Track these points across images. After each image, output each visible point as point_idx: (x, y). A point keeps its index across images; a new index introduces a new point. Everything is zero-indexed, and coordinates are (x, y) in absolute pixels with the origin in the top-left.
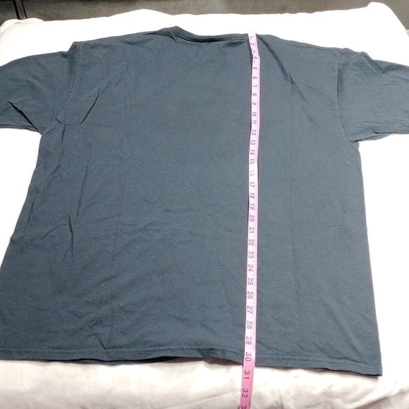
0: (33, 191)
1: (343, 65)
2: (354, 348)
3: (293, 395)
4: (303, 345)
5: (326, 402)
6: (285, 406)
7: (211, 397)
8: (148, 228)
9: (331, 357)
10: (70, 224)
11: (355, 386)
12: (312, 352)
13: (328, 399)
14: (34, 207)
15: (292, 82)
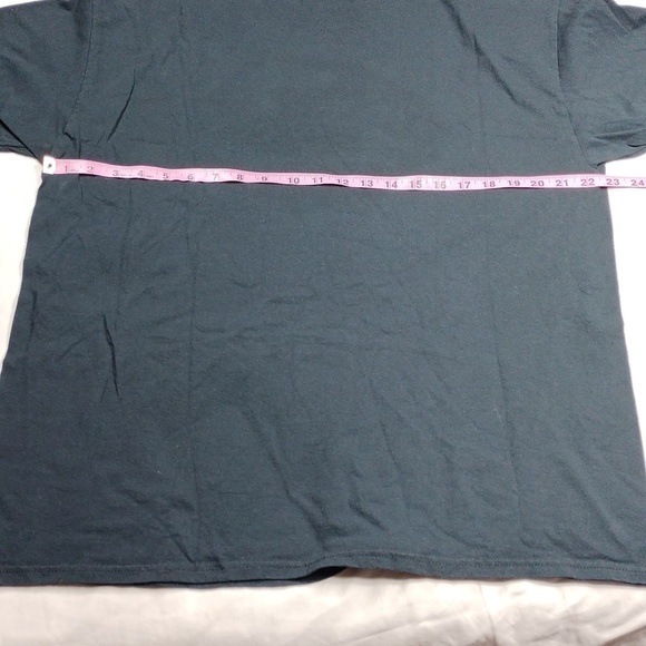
0: (32, 270)
1: (567, 16)
2: (613, 538)
3: (512, 622)
4: (528, 537)
5: (568, 630)
6: (500, 641)
7: (374, 633)
8: (245, 335)
9: (577, 557)
10: (107, 332)
11: (617, 604)
12: (544, 549)
13: (572, 626)
14: (39, 302)
15: (478, 51)
